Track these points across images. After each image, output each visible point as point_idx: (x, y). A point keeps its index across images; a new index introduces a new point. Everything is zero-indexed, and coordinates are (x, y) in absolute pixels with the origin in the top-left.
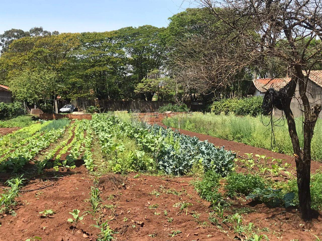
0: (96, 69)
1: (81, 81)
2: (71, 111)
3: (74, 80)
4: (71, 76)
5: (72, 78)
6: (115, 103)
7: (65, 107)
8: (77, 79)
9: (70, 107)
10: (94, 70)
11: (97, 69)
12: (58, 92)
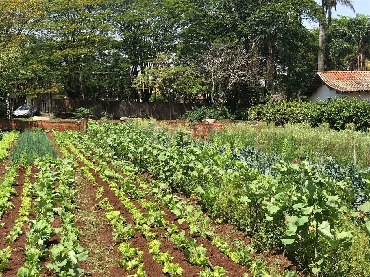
0: (68, 52)
1: (46, 70)
2: (30, 114)
3: (35, 66)
4: (31, 61)
5: (32, 64)
6: (95, 105)
7: (21, 109)
8: (41, 66)
9: (27, 109)
10: (66, 53)
11: (70, 51)
12: (10, 84)
